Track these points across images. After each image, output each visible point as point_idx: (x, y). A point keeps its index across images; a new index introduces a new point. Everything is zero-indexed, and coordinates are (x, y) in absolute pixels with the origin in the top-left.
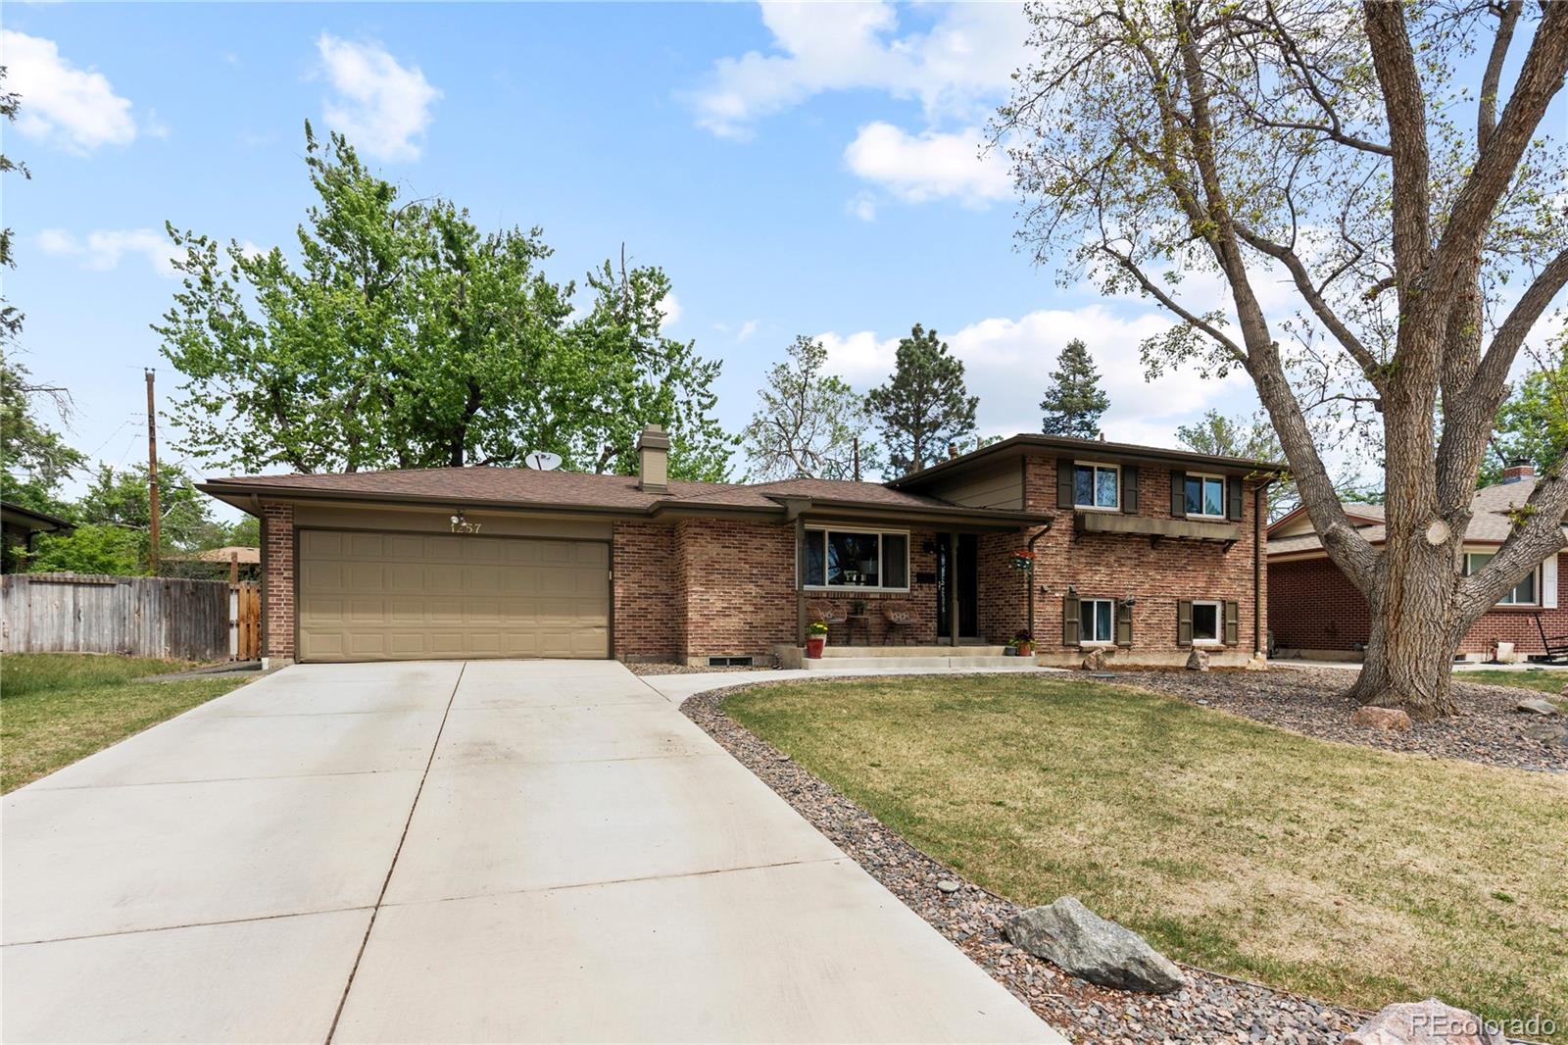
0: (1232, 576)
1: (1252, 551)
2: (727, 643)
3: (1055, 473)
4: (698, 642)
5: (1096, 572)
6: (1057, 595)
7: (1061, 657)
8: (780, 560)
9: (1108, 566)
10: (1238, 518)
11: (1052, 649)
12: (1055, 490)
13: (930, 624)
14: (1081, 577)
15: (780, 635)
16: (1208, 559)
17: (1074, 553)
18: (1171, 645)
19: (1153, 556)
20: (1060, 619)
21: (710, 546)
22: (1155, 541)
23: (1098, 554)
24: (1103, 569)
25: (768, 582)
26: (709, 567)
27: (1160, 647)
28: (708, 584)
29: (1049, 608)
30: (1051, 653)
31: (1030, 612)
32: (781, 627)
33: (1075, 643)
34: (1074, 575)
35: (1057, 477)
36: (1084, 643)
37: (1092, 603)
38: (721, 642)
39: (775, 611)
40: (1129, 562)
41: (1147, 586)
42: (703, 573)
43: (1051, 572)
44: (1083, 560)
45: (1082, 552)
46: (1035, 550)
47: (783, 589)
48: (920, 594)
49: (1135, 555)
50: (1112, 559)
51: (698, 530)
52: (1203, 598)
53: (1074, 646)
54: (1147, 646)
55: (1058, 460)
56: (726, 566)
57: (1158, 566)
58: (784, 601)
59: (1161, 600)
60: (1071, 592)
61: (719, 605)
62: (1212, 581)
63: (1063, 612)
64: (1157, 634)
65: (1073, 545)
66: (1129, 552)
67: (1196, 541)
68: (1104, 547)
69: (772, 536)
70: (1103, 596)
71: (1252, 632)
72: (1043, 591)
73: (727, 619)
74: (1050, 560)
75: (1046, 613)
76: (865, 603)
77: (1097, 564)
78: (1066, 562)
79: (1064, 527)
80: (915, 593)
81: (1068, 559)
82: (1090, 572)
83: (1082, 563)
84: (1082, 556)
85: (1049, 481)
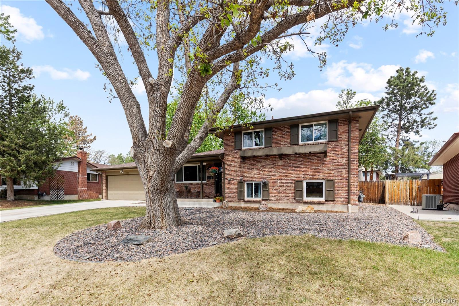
0: (331, 168)
1: (346, 155)
5: (252, 172)
6: (235, 181)
7: (237, 203)
9: (257, 169)
10: (336, 140)
11: (233, 200)
12: (234, 144)
13: (212, 192)
14: (245, 174)
16: (314, 161)
17: (242, 165)
18: (291, 200)
19: (281, 163)
20: (236, 190)
22: (281, 156)
23: (253, 165)
24: (255, 170)
27: (285, 200)
29: (232, 186)
30: (233, 202)
31: (224, 187)
34: (242, 174)
35: (235, 138)
36: (247, 198)
37: (252, 183)
40: (268, 166)
41: (278, 176)
43: (232, 173)
44: (246, 168)
45: (246, 165)
46: (226, 166)
48: (209, 183)
49: (271, 164)
50: (260, 166)
52: (311, 179)
53: (243, 199)
54: (277, 200)
55: (235, 132)
57: (283, 167)
59: (286, 181)
60: (241, 180)
62: (317, 171)
63: (238, 187)
64: (284, 195)
65: (241, 163)
66: (268, 163)
67: (305, 154)
68: (256, 162)
70: (255, 181)
71: (346, 194)
72: (229, 180)
74: (232, 169)
75: (231, 188)
76: (192, 186)
77: (252, 168)
78: (239, 169)
79: (237, 156)
80: (208, 182)
81: (240, 168)
82: (249, 172)
83: (246, 169)
84: (246, 166)
85: (231, 141)
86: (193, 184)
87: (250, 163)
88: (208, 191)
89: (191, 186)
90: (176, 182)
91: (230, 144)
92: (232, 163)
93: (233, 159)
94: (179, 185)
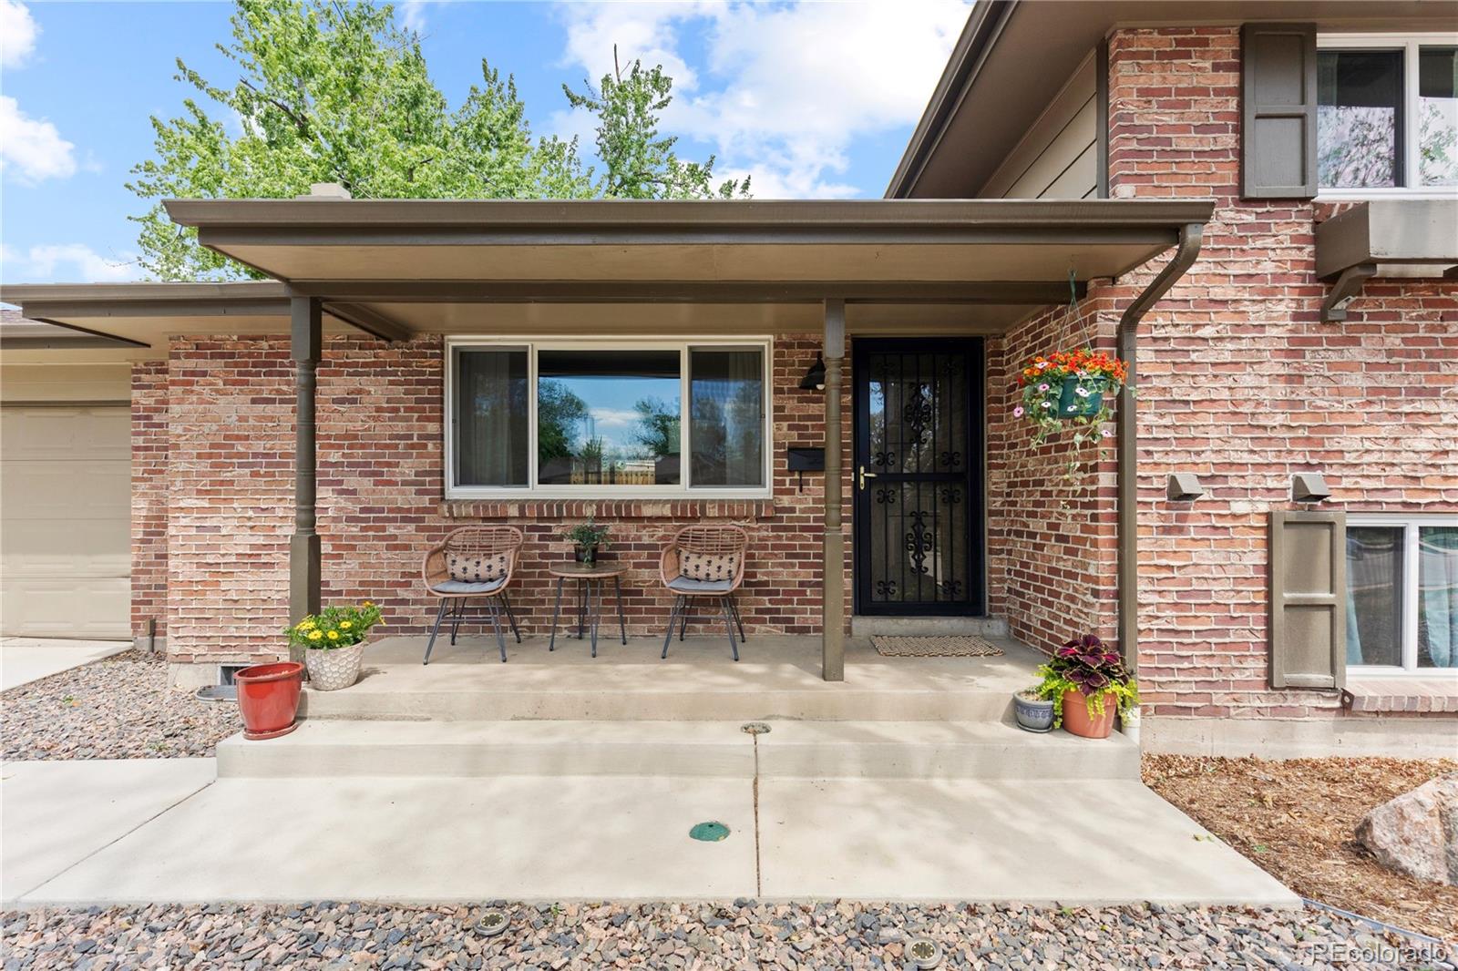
2: (263, 631)
3: (1231, 80)
4: (191, 629)
5: (1417, 422)
6: (1239, 506)
7: (1258, 726)
8: (400, 427)
11: (1220, 698)
12: (1229, 140)
14: (1349, 442)
15: (400, 611)
20: (1254, 594)
21: (222, 400)
23: (1426, 356)
24: (1448, 411)
25: (368, 482)
26: (221, 451)
28: (216, 491)
29: (1205, 555)
30: (1215, 711)
31: (1123, 569)
32: (402, 593)
33: (1322, 678)
35: (1240, 92)
36: (1362, 679)
37: (1401, 532)
38: (246, 629)
39: (386, 554)
42: (204, 466)
43: (1210, 425)
44: (1358, 380)
45: (1354, 354)
46: (1144, 354)
47: (408, 498)
48: (799, 502)
51: (191, 364)
53: (1319, 689)
55: (1243, 32)
56: (259, 447)
58: (411, 527)
60: (1303, 495)
61: (245, 541)
63: (1268, 569)
65: (1308, 330)
69: (380, 369)
72: (1178, 496)
73: (264, 575)
74: (1207, 387)
75: (1191, 573)
76: (631, 529)
77: (1420, 392)
78: (1281, 390)
79: (1268, 268)
80: (786, 501)
81: (1290, 379)
82: (1388, 428)
83: (1352, 391)
84: (1350, 366)
85: (1204, 109)
86: (647, 511)
87: (1395, 341)
88: (784, 575)
89: (612, 528)
90: (454, 492)
91: (1181, 142)
92: (1207, 332)
93: (1217, 293)
94: (493, 515)
